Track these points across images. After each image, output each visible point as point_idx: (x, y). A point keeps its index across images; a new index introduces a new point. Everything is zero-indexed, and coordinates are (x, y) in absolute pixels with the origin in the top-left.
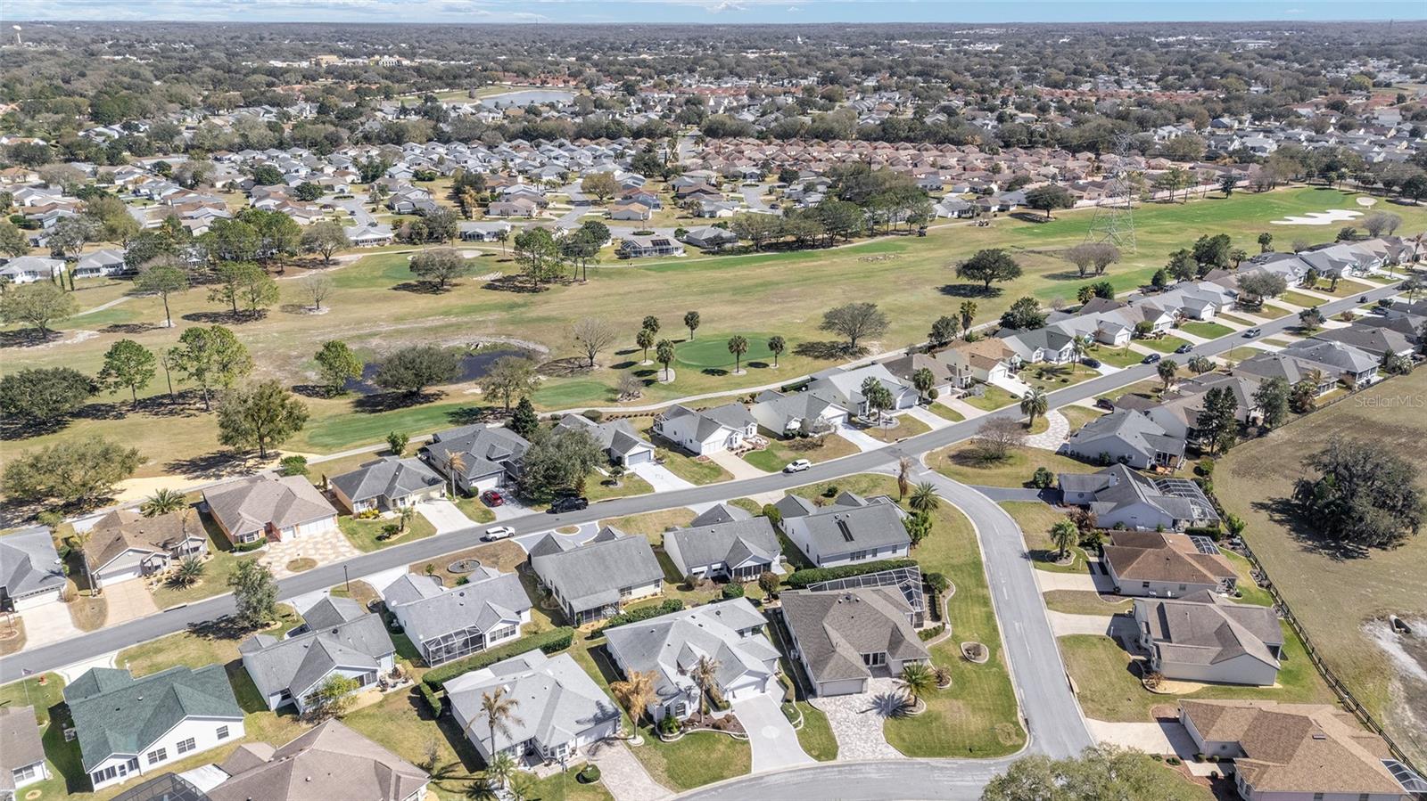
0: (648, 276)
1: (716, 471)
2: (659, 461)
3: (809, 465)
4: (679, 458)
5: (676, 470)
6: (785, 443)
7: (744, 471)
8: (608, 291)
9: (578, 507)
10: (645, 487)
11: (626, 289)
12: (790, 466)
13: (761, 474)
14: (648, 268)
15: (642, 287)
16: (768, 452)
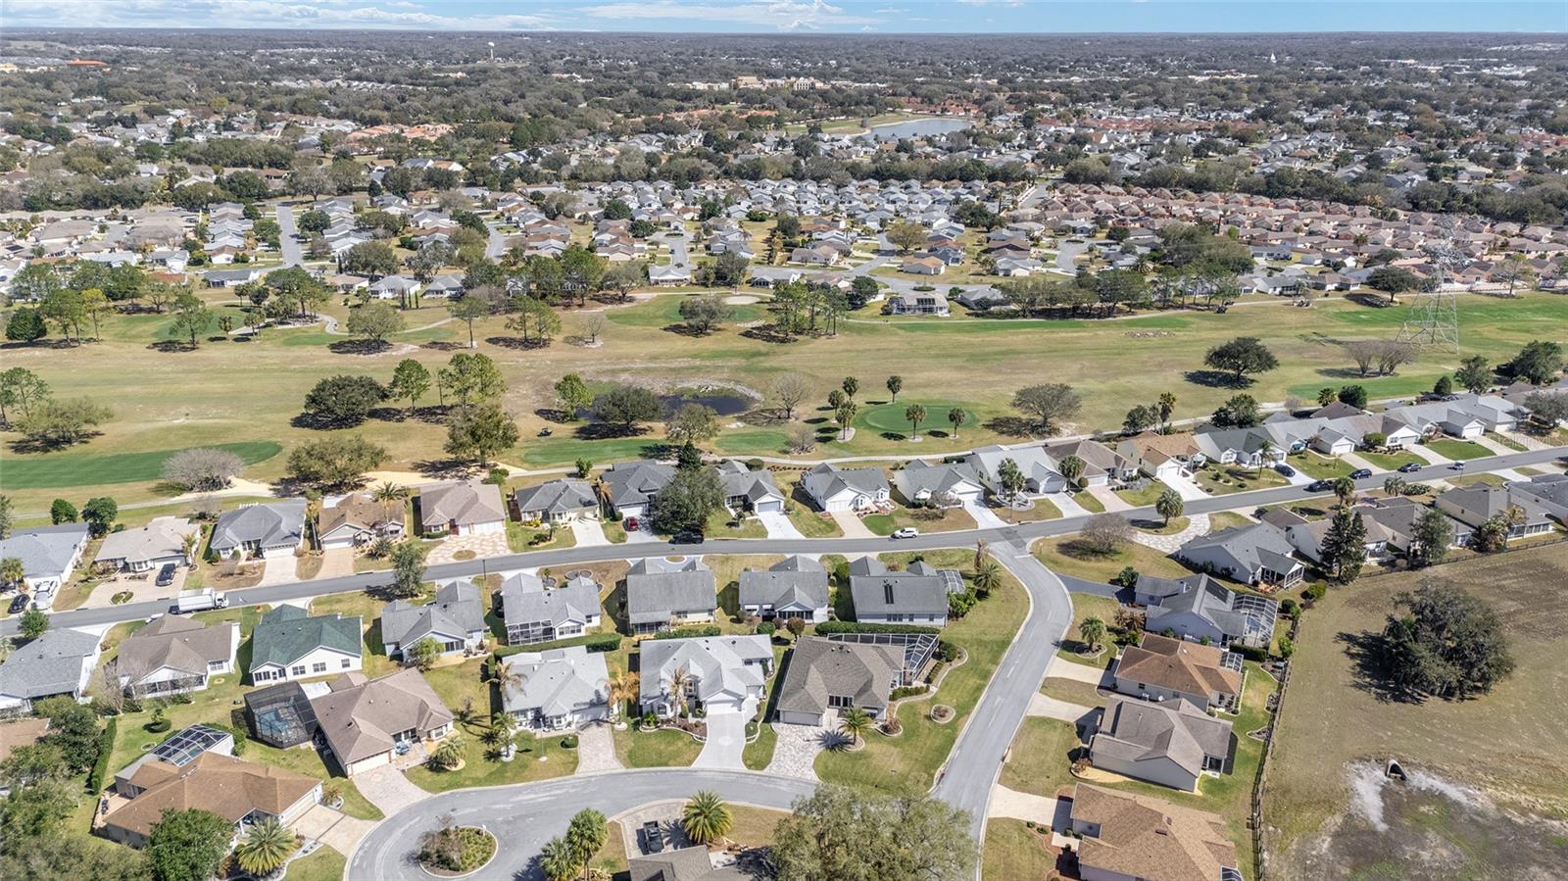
0: (896, 334)
1: (832, 526)
2: (787, 511)
3: (916, 533)
4: (807, 511)
5: (797, 522)
6: (911, 511)
7: (855, 529)
8: (849, 347)
9: (694, 541)
10: (761, 531)
11: (868, 346)
12: (898, 533)
13: (871, 535)
14: (901, 327)
15: (884, 345)
16: (890, 518)
